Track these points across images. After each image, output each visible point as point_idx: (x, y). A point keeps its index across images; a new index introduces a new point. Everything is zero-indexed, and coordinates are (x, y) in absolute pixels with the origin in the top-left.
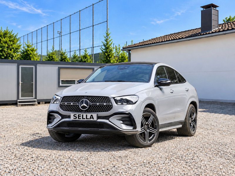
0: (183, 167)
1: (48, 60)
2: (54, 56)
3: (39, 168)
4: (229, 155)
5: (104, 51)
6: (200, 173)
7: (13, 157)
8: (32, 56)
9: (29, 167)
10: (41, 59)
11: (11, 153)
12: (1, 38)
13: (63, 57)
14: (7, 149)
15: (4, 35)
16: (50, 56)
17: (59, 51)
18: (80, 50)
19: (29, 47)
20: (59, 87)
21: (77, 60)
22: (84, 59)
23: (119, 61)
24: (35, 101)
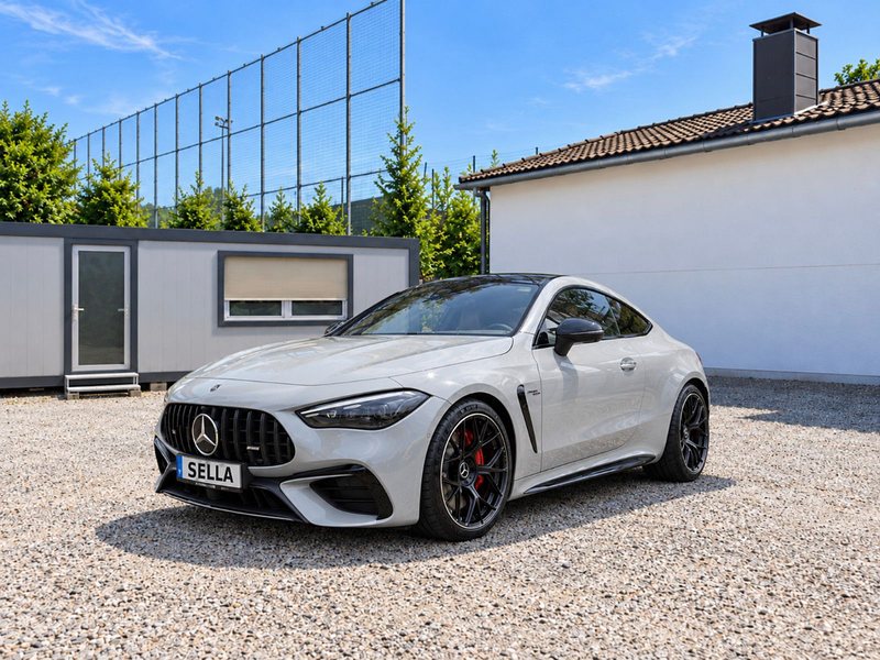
0: (688, 626)
1: (178, 227)
2: (201, 208)
3: (146, 630)
5: (387, 190)
6: (750, 650)
7: (48, 589)
8: (121, 209)
10: (153, 223)
12: (4, 144)
13: (237, 215)
15: (15, 133)
16: (186, 211)
17: (219, 191)
18: (299, 187)
19: (108, 177)
20: (219, 326)
21: (287, 225)
22: (315, 222)
23: (445, 228)
24: (131, 378)
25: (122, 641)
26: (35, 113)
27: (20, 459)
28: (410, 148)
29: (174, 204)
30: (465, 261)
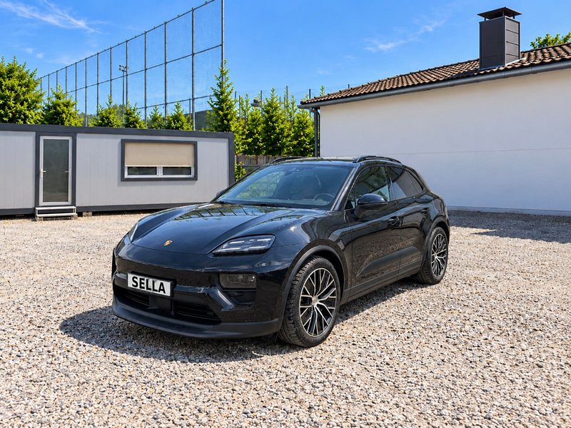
0: (441, 346)
1: (99, 126)
2: (111, 116)
3: (80, 347)
4: (545, 323)
5: (215, 106)
6: (478, 359)
7: (26, 325)
8: (67, 116)
9: (59, 344)
10: (84, 123)
11: (21, 316)
12: (2, 80)
13: (132, 119)
14: (13, 309)
15: (8, 74)
16: (103, 117)
17: (122, 107)
18: (166, 104)
19: (60, 98)
20: (122, 181)
21: (160, 126)
22: (175, 123)
23: (247, 127)
24: (72, 209)
25: (67, 353)
26: (20, 63)
27: (10, 254)
28: (228, 83)
29: (96, 113)
30: (258, 146)
